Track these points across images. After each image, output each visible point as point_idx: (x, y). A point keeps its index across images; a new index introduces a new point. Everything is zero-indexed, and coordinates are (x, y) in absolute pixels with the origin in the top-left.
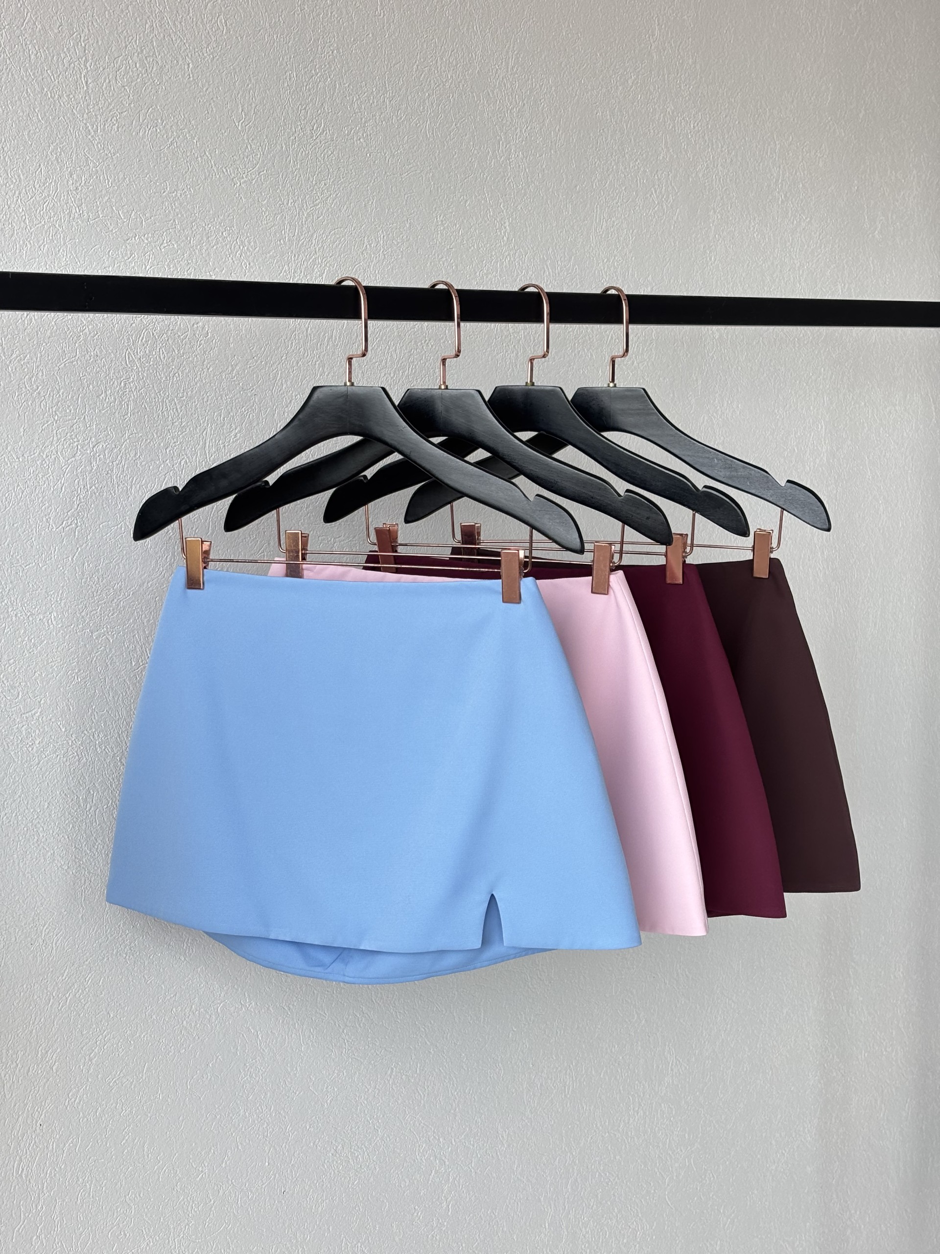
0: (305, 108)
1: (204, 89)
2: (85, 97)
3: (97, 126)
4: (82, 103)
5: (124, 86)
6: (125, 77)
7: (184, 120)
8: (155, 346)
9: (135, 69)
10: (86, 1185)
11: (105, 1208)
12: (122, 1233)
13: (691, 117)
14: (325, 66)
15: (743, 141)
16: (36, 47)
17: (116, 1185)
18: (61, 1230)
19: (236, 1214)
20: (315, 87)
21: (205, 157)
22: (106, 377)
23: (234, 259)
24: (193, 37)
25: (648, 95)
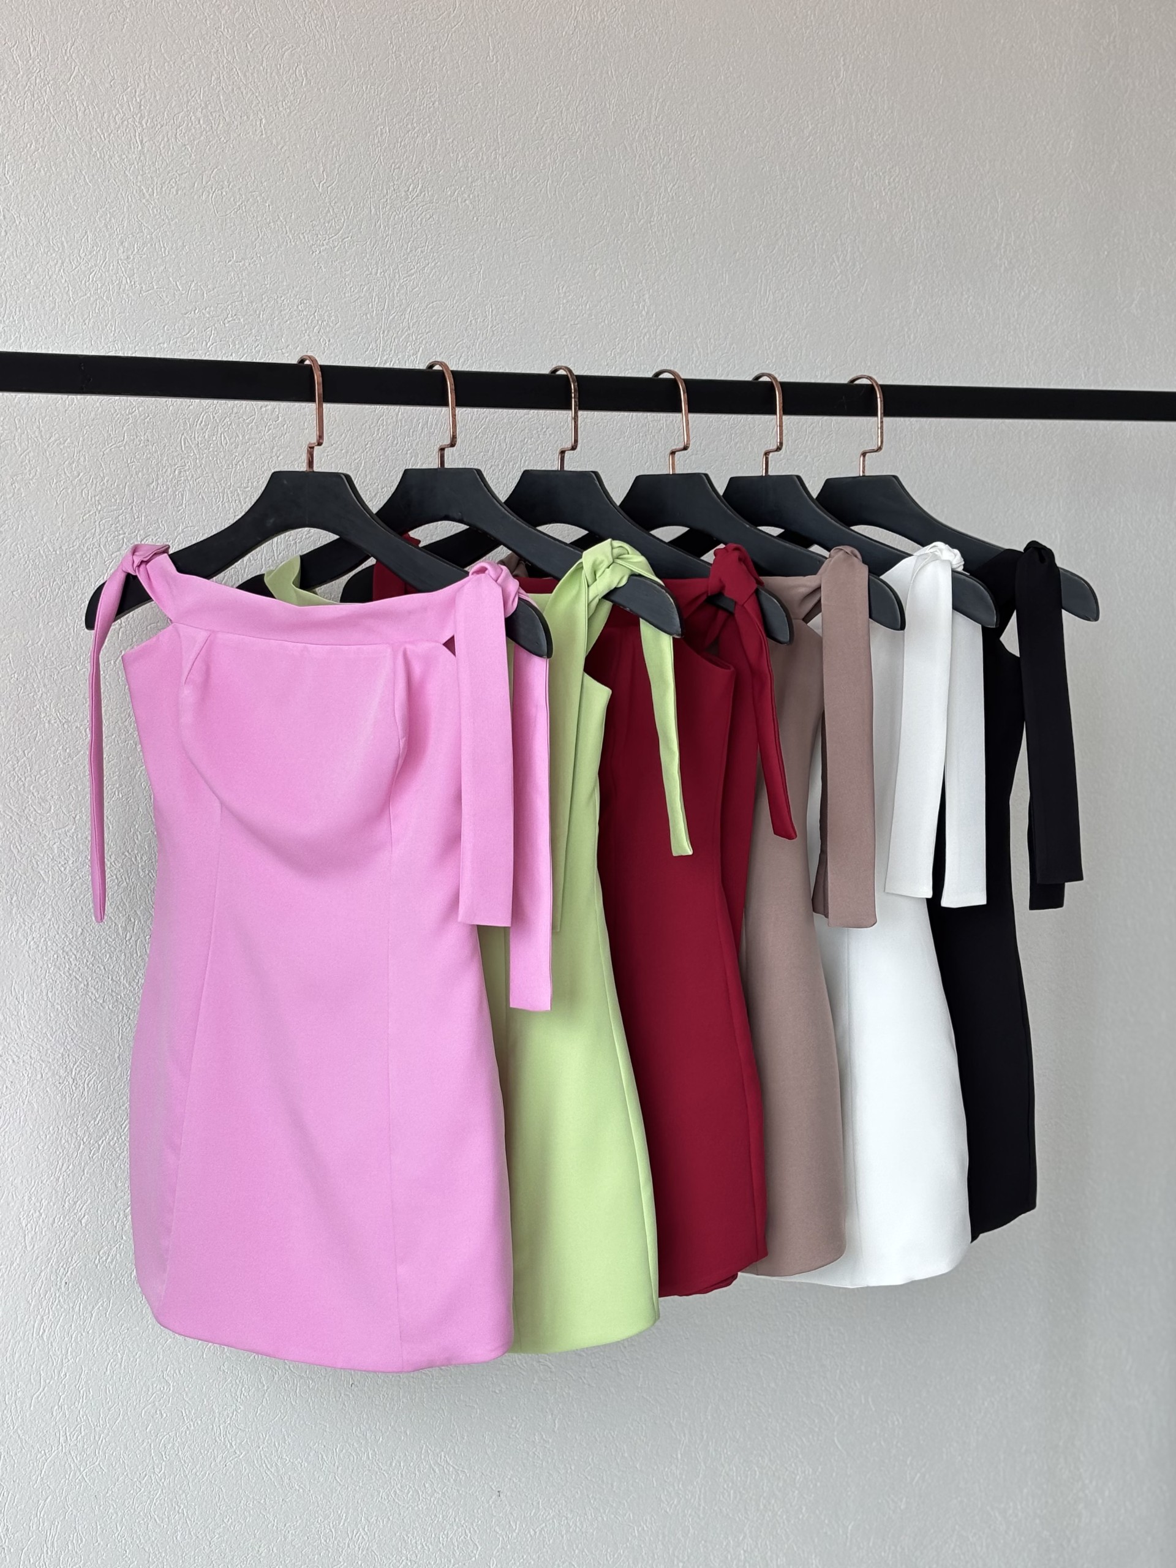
0: (399, 167)
1: (279, 148)
2: (140, 158)
3: (153, 189)
4: (136, 163)
5: (185, 145)
6: (186, 135)
7: (254, 182)
8: (216, 430)
9: (199, 126)
10: (117, 1355)
11: (139, 1383)
12: (158, 1412)
13: (885, 172)
14: (424, 119)
15: (954, 199)
16: (85, 105)
17: (152, 1358)
18: (87, 1402)
19: (294, 1403)
20: (412, 142)
21: (279, 223)
22: (158, 464)
23: (311, 335)
24: (267, 90)
25: (830, 147)
